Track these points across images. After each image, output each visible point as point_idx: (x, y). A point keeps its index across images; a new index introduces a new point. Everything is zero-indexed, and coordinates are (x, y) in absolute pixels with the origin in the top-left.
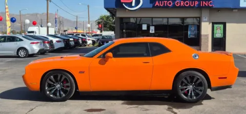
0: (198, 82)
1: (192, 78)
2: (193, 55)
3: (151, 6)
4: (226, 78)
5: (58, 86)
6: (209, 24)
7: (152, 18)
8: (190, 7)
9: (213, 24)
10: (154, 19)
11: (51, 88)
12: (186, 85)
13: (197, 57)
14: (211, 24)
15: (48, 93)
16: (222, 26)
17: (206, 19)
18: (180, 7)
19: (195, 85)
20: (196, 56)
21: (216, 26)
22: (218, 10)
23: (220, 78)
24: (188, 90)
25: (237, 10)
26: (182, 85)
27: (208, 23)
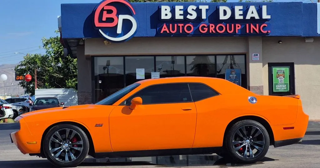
0: (257, 135)
1: (249, 129)
2: (249, 98)
3: (153, 32)
4: (293, 128)
5: (65, 146)
6: (263, 66)
7: (155, 56)
8: (226, 34)
9: (271, 65)
10: (158, 59)
11: (56, 149)
12: (242, 139)
13: (255, 101)
14: (267, 66)
15: (53, 155)
16: (286, 70)
17: (258, 58)
18: (209, 35)
19: (253, 139)
20: (252, 100)
21: (275, 70)
22: (279, 39)
23: (285, 128)
24: (245, 146)
25: (312, 41)
26: (235, 139)
27: (261, 64)
